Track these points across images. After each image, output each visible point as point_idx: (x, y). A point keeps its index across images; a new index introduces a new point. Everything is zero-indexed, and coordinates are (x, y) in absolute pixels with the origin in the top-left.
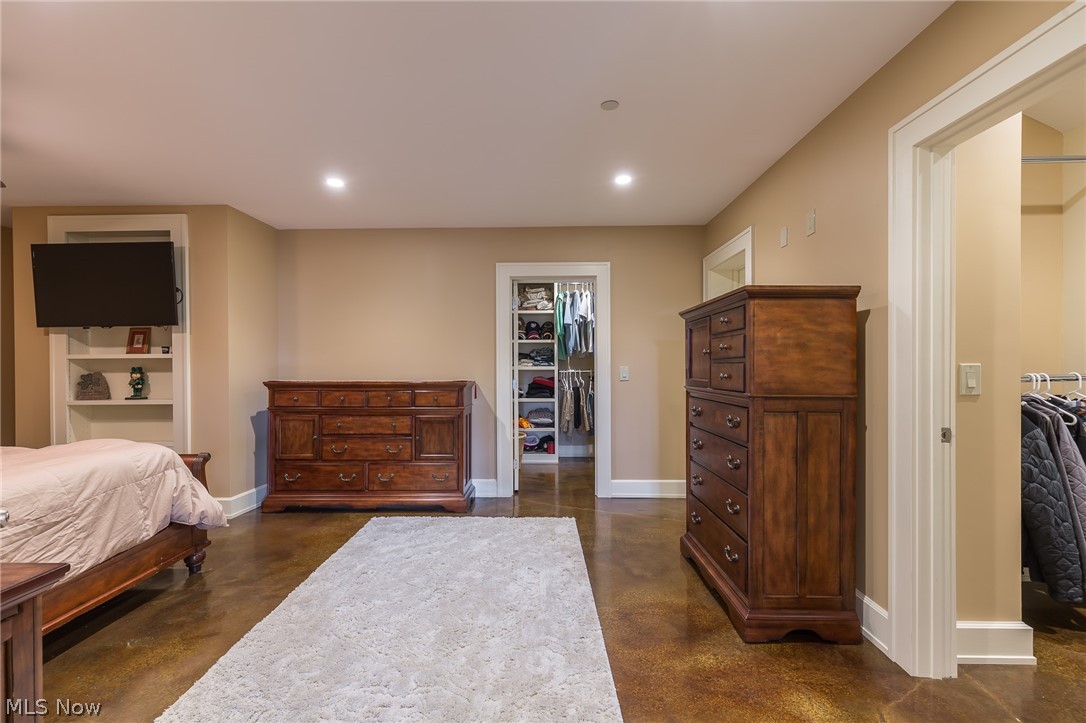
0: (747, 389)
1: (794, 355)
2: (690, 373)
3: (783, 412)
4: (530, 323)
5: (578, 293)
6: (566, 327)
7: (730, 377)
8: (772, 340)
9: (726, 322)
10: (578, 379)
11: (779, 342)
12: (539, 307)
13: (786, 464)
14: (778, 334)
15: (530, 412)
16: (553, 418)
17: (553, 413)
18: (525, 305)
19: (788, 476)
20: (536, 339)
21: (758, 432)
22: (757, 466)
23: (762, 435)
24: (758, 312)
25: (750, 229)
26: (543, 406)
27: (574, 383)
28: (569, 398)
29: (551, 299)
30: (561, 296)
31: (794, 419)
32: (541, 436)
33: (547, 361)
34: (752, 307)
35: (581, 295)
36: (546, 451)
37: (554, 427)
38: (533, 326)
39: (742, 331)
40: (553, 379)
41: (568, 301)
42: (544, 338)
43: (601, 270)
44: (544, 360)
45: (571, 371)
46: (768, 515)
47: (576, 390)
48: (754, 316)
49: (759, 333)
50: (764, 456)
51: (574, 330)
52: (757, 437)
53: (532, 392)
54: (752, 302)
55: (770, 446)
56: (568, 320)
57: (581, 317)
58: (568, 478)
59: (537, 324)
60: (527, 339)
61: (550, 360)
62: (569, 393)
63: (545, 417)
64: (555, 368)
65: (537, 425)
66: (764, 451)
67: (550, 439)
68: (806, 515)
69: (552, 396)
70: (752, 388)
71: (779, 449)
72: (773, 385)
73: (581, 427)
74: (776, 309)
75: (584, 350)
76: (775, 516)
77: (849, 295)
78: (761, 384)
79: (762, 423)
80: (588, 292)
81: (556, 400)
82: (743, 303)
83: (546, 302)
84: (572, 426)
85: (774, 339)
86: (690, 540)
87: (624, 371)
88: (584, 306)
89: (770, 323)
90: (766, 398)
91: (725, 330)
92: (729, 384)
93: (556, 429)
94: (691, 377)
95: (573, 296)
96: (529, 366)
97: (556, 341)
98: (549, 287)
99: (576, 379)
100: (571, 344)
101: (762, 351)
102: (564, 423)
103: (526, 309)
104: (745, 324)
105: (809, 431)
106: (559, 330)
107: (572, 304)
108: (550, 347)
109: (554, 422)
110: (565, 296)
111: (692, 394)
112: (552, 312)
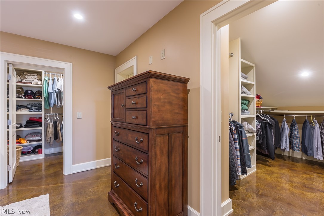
0: (148, 124)
1: (168, 107)
2: (113, 115)
3: (163, 135)
4: (27, 91)
5: (56, 79)
6: (49, 94)
7: (137, 118)
8: (159, 99)
9: (135, 90)
10: (56, 118)
11: (162, 100)
12: (33, 83)
13: (164, 159)
14: (162, 97)
15: (27, 135)
16: (41, 137)
17: (41, 134)
18: (24, 81)
19: (165, 164)
20: (31, 98)
21: (153, 146)
22: (153, 163)
23: (155, 147)
24: (154, 85)
25: (136, 57)
26: (35, 131)
27: (54, 119)
28: (51, 126)
29: (41, 80)
30: (47, 79)
31: (167, 137)
32: (34, 146)
33: (37, 109)
34: (151, 82)
35: (58, 80)
36: (38, 153)
37: (42, 141)
38: (29, 92)
39: (146, 94)
40: (41, 118)
41: (51, 82)
42: (36, 98)
43: (67, 67)
44: (35, 109)
45: (52, 114)
46: (157, 186)
47: (55, 123)
48: (152, 87)
49: (154, 95)
50: (156, 157)
51: (54, 95)
52: (153, 149)
53: (27, 125)
54: (151, 80)
55: (158, 153)
56: (50, 90)
57: (58, 89)
58: (50, 166)
59: (32, 91)
60: (25, 98)
61: (40, 108)
62: (51, 124)
63: (37, 136)
64: (43, 113)
65: (31, 141)
66: (156, 155)
67: (40, 146)
68: (172, 181)
69: (41, 126)
70: (151, 124)
71: (162, 152)
72: (160, 122)
73: (57, 140)
74: (161, 84)
75: (59, 104)
76: (160, 185)
77: (184, 81)
78: (155, 121)
79: (155, 141)
80: (62, 79)
81: (43, 128)
82: (145, 80)
83: (37, 81)
84: (52, 139)
85: (160, 99)
86: (113, 194)
87: (79, 114)
88: (59, 85)
89: (158, 91)
90: (157, 128)
91: (135, 94)
92: (137, 122)
93: (43, 142)
94: (114, 117)
95: (53, 80)
96: (26, 112)
97: (43, 100)
98: (39, 74)
99: (55, 118)
100: (52, 102)
101: (155, 105)
102: (48, 138)
103: (24, 83)
104: (147, 91)
105: (173, 142)
106: (45, 94)
107: (53, 84)
108: (40, 103)
109: (42, 139)
110: (49, 79)
111: (114, 125)
112: (41, 86)
